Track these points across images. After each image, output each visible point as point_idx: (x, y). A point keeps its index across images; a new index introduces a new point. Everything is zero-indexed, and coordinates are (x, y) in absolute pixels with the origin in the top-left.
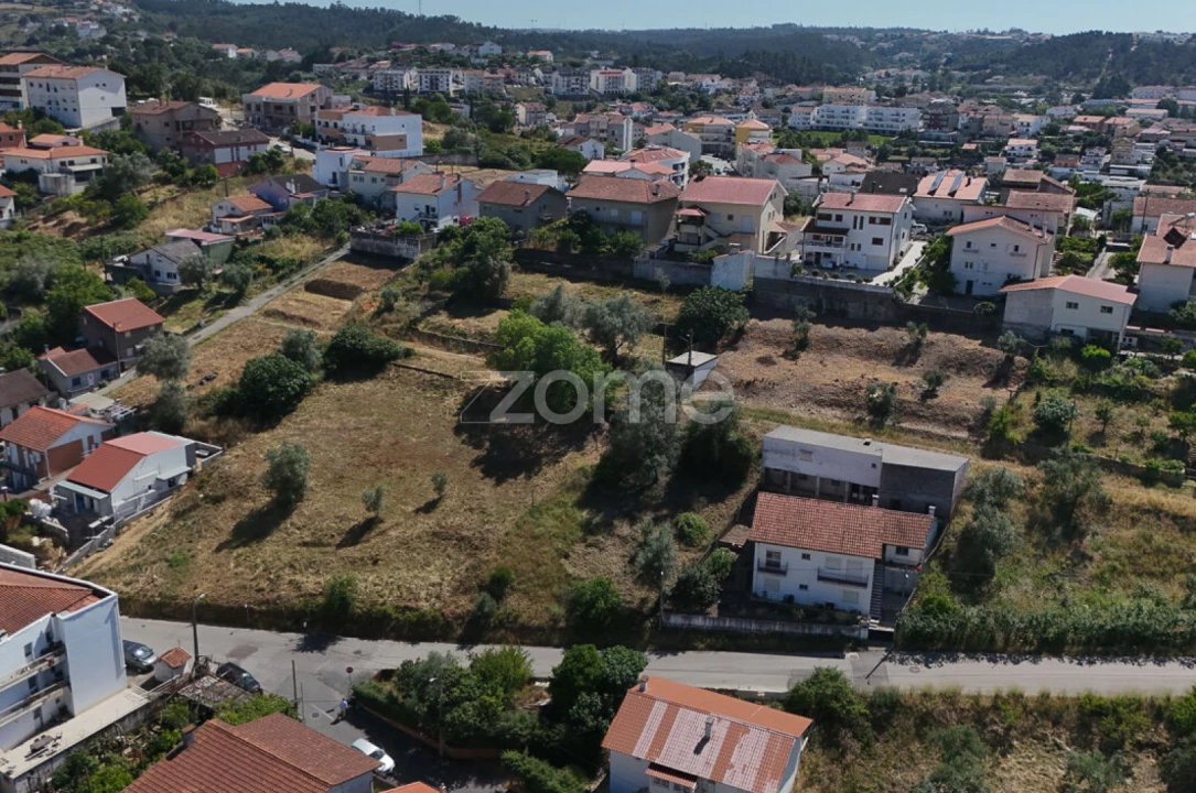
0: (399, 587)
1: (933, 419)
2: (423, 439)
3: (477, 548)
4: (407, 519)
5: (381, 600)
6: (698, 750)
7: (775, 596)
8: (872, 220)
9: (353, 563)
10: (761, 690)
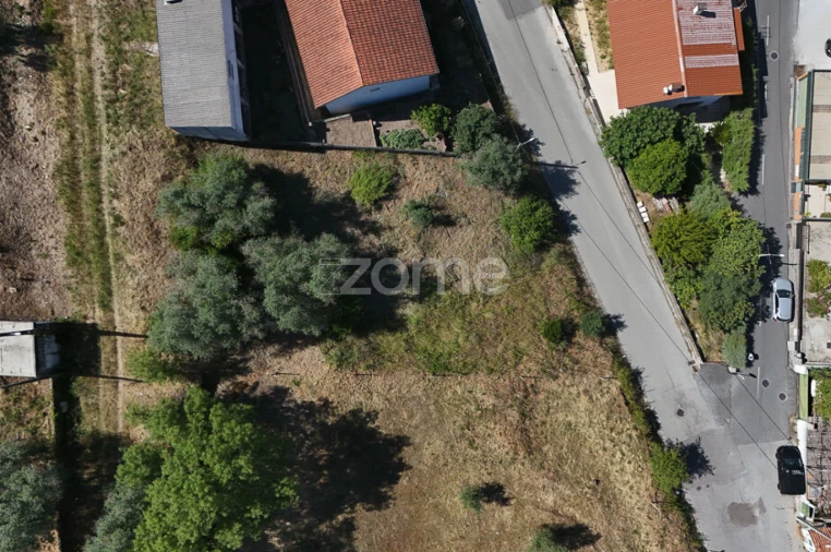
0: (612, 430)
3: (526, 390)
4: (521, 505)
5: (634, 433)
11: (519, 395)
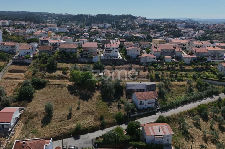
0: (85, 123)
1: (141, 78)
2: (66, 97)
3: (93, 113)
4: (76, 111)
5: (84, 127)
6: (160, 131)
7: (142, 108)
8: (115, 48)
9: (73, 122)
10: (152, 122)
11: (93, 112)
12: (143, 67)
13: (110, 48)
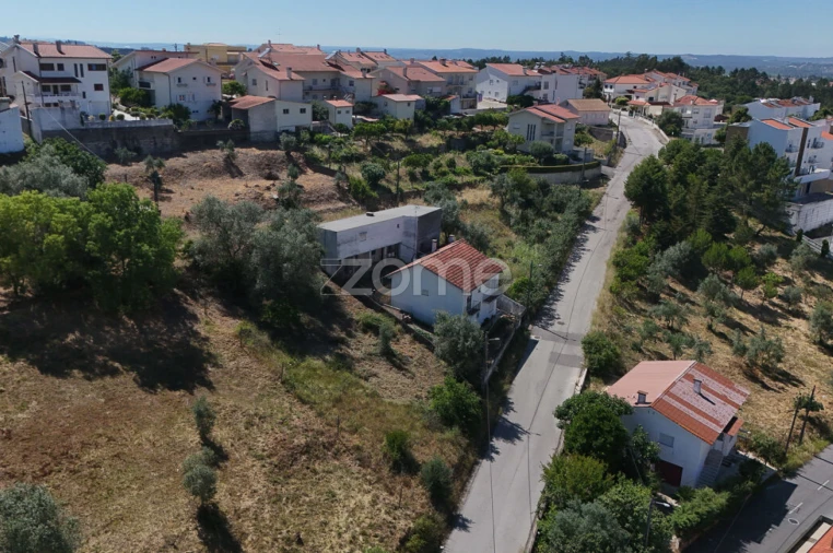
0: (364, 534)
2: (32, 406)
3: (330, 445)
6: (712, 403)
8: (91, 67)
11: (321, 439)
12: (281, 153)
13: (61, 67)
